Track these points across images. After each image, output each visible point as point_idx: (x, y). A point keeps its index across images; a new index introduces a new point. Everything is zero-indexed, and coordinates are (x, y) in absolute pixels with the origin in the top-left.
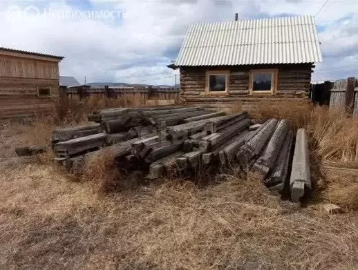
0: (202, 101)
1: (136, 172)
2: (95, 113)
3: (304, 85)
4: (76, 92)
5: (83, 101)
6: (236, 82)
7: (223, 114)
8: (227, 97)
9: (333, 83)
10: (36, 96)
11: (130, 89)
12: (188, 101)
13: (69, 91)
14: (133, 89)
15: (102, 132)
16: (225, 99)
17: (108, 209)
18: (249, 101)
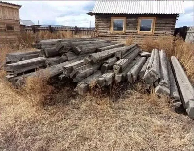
0: (108, 37)
1: (67, 88)
2: (37, 42)
3: (171, 28)
4: (31, 29)
5: (35, 35)
6: (130, 25)
7: (122, 45)
8: (124, 34)
9: (189, 27)
10: (5, 30)
11: (64, 28)
12: (100, 36)
13: (27, 29)
14: (66, 28)
15: (42, 56)
16: (123, 35)
17: (44, 121)
18: (137, 37)
